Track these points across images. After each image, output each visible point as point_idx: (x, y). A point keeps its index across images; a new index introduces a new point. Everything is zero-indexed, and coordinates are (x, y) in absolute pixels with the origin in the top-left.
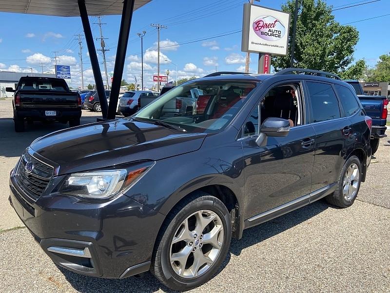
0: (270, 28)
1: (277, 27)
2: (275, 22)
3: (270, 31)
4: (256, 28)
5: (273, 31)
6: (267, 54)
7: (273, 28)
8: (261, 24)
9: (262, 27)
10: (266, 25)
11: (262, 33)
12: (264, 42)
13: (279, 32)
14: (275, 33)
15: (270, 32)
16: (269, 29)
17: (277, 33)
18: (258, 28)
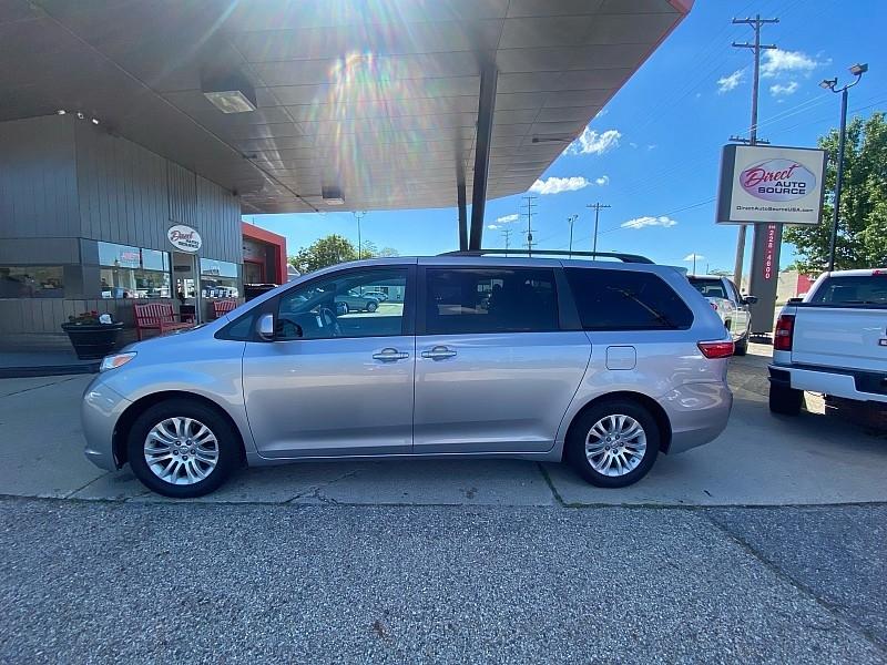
0: (780, 180)
1: (797, 176)
2: (791, 169)
3: (779, 184)
4: (748, 182)
5: (787, 184)
6: (773, 223)
7: (786, 180)
8: (759, 176)
9: (761, 179)
10: (771, 176)
11: (762, 190)
12: (767, 204)
13: (803, 185)
14: (792, 187)
15: (779, 187)
16: (776, 182)
17: (797, 187)
18: (753, 182)
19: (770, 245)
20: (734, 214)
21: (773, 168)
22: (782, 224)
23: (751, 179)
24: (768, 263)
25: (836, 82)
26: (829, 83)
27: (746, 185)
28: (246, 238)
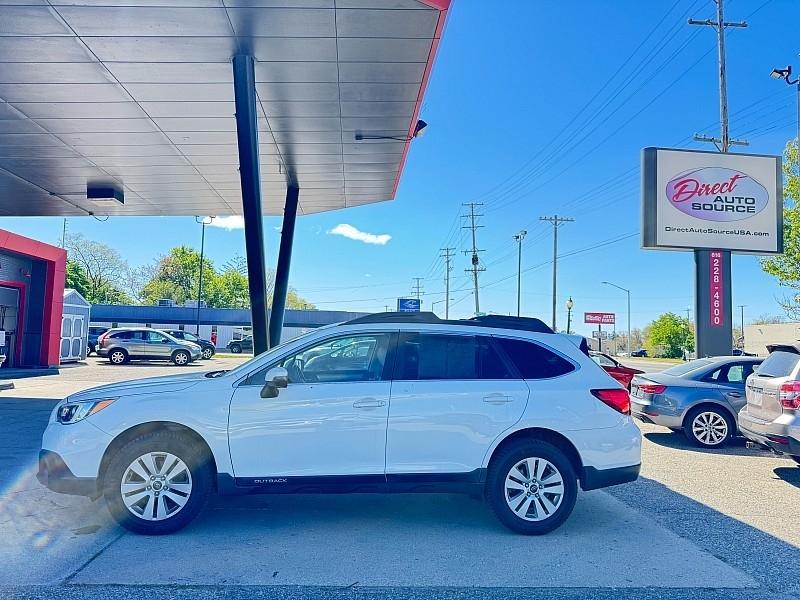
0: (719, 194)
1: (742, 190)
2: (734, 180)
3: (718, 199)
4: (677, 196)
5: (730, 199)
6: (716, 250)
7: (727, 194)
8: (691, 186)
9: (694, 193)
10: (707, 188)
11: (696, 206)
12: (704, 224)
14: (736, 204)
16: (716, 196)
17: (743, 203)
18: (682, 197)
19: (716, 279)
20: (663, 237)
21: (708, 179)
22: (729, 251)
23: (680, 192)
24: (716, 304)
25: (789, 71)
26: (781, 72)
27: (675, 199)
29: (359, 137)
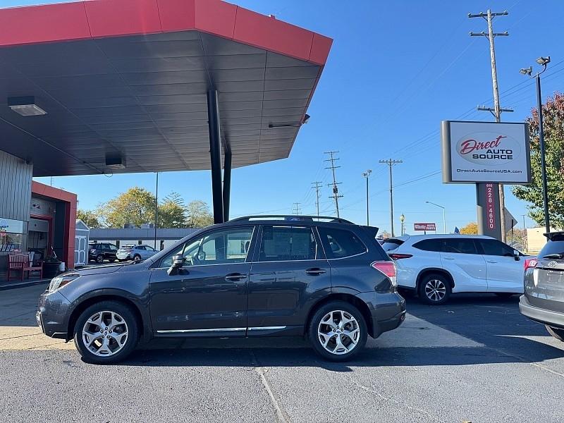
0: (490, 148)
1: (504, 145)
2: (498, 139)
3: (489, 151)
4: (463, 150)
5: (496, 151)
6: (490, 183)
10: (482, 145)
11: (475, 156)
13: (510, 152)
14: (500, 154)
15: (490, 154)
16: (488, 149)
17: (505, 153)
19: (490, 201)
20: (455, 175)
21: (483, 139)
22: (498, 183)
23: (465, 148)
24: (491, 215)
25: (531, 70)
26: (526, 70)
27: (462, 153)
28: (34, 195)
29: (271, 126)
